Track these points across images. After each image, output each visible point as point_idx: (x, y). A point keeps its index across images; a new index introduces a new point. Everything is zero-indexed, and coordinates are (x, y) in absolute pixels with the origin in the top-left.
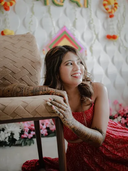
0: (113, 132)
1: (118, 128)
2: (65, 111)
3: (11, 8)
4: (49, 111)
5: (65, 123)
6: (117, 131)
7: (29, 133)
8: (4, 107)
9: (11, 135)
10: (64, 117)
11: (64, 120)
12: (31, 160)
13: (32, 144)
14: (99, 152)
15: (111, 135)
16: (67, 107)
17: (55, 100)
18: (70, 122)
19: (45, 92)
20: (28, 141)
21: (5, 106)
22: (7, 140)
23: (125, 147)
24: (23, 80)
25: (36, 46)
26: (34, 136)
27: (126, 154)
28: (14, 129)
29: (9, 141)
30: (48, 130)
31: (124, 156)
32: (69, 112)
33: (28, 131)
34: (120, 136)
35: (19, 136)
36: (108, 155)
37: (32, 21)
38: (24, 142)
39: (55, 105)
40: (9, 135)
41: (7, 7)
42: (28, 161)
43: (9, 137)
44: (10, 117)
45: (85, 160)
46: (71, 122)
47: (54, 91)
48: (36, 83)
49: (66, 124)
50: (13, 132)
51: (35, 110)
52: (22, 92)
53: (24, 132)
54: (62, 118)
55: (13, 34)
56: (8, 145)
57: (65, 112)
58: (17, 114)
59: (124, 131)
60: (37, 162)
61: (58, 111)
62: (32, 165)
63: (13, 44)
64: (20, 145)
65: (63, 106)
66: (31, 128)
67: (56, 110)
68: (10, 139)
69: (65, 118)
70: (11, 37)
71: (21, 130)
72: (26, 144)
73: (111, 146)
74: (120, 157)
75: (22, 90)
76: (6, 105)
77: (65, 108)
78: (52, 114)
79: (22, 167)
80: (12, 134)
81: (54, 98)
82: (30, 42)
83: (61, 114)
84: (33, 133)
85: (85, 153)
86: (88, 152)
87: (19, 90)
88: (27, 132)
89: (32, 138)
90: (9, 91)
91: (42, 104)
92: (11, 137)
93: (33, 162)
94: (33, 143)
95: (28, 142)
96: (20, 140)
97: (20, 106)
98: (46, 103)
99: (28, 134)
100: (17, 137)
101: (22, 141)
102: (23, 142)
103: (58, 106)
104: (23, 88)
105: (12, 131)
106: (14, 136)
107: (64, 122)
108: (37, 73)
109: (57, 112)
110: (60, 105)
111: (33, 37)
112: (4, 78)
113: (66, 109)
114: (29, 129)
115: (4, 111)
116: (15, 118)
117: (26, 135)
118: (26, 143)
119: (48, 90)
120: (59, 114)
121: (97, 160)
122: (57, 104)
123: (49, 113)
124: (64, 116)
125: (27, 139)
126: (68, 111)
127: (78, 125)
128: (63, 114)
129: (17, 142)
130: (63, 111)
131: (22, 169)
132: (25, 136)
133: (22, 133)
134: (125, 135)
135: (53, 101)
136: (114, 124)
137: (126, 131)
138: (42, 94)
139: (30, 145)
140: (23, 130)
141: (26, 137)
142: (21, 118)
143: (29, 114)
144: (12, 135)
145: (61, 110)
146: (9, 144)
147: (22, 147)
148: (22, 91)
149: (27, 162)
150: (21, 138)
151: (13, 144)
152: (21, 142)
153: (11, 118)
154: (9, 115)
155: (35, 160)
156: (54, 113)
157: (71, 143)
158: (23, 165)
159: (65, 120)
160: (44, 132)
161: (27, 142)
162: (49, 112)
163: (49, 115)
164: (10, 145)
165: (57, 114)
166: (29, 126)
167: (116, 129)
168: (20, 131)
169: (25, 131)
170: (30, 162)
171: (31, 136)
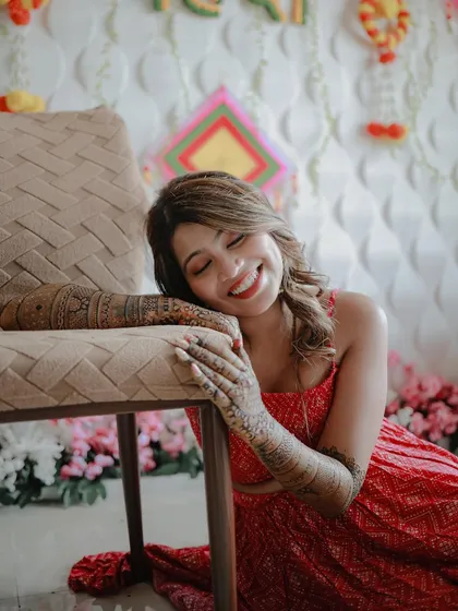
0: (391, 458)
1: (408, 445)
2: (235, 382)
3: (34, 14)
4: (182, 381)
5: (234, 423)
6: (403, 454)
7: (90, 460)
8: (30, 362)
9: (24, 468)
10: (233, 403)
11: (230, 413)
12: (99, 556)
13: (99, 498)
14: (344, 525)
15: (383, 467)
16: (242, 370)
17: (205, 342)
18: (253, 422)
19: (167, 313)
20: (83, 488)
21: (32, 358)
22: (11, 484)
23: (434, 506)
24: (83, 273)
25: (127, 154)
26: (108, 473)
27: (437, 530)
28: (39, 443)
29: (18, 487)
30: (156, 452)
31: (430, 536)
32: (249, 386)
33: (85, 454)
34: (416, 471)
35: (55, 471)
36: (374, 535)
37: (107, 64)
38: (72, 493)
39: (203, 360)
40: (20, 464)
41: (20, 13)
42: (91, 557)
43: (19, 473)
44: (51, 398)
45: (296, 549)
46: (256, 420)
47: (196, 313)
48: (130, 282)
49: (237, 428)
50: (31, 458)
51: (135, 375)
52: (85, 312)
53: (72, 455)
54: (224, 408)
55: (41, 108)
56: (15, 502)
57: (236, 386)
58: (74, 389)
59: (427, 454)
60: (123, 560)
61: (211, 384)
62: (105, 569)
63: (49, 145)
64: (57, 502)
65: (229, 366)
66: (97, 444)
67: (206, 380)
68: (22, 481)
69: (234, 408)
70: (40, 119)
71: (62, 448)
72: (77, 499)
73: (384, 503)
74: (418, 541)
75: (87, 306)
76: (37, 357)
77: (237, 372)
78: (191, 390)
79: (70, 578)
80: (30, 463)
81: (201, 335)
82: (107, 140)
83: (221, 394)
84: (102, 460)
85: (296, 527)
86: (307, 524)
87: (74, 304)
88: (80, 455)
89: (97, 479)
90: (39, 308)
91: (160, 356)
92: (25, 474)
93: (108, 561)
94: (104, 497)
95: (85, 493)
96: (56, 484)
97: (86, 360)
98: (172, 353)
99: (84, 464)
100: (45, 472)
101: (63, 486)
102: (68, 493)
103: (214, 364)
104: (88, 299)
105: (28, 453)
106: (35, 468)
107: (230, 421)
108: (131, 247)
109: (206, 386)
110: (220, 362)
111: (117, 122)
112: (15, 262)
113: (241, 378)
114: (90, 444)
115: (29, 378)
116: (65, 403)
117: (80, 468)
118: (77, 497)
119: (176, 308)
120: (215, 394)
121: (336, 551)
122: (212, 356)
123: (180, 388)
124: (230, 399)
125: (83, 483)
126: (245, 384)
127: (280, 436)
128: (227, 394)
129: (45, 493)
130: (229, 384)
131: (70, 585)
132: (74, 470)
133: (64, 459)
134: (431, 470)
135: (197, 347)
136: (394, 431)
137: (434, 454)
138: (154, 323)
139: (92, 501)
140: (68, 450)
141: (80, 474)
144: (28, 467)
145: (221, 378)
146: (19, 497)
147: (65, 508)
148: (84, 307)
149: (86, 560)
150: (60, 478)
151: (33, 499)
152: (60, 492)
154: (46, 390)
155: (113, 554)
156: (197, 386)
157: (247, 495)
158: (73, 572)
159: (233, 415)
160: (145, 457)
161: (80, 490)
162: (182, 384)
164: (21, 501)
165: (208, 392)
166: (90, 434)
167: (401, 449)
168: (56, 451)
169: (77, 453)
170: (97, 560)
171: (97, 469)
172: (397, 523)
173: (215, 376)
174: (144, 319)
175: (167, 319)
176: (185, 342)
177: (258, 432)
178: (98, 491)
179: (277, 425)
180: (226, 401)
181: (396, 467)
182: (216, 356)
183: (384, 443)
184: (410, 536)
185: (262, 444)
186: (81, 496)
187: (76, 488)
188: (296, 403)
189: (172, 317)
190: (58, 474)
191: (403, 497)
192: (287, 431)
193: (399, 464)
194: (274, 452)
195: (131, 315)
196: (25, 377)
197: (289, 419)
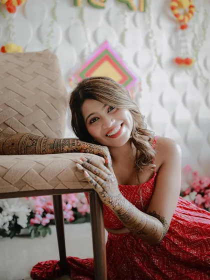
0: (183, 217)
1: (192, 210)
2: (105, 180)
3: (18, 8)
4: (80, 179)
5: (105, 200)
6: (190, 215)
7: (44, 216)
8: (5, 170)
9: (13, 220)
10: (104, 191)
11: (103, 195)
12: (46, 262)
13: (48, 234)
14: (160, 249)
15: (179, 221)
16: (109, 174)
17: (90, 161)
18: (114, 199)
19: (74, 147)
20: (40, 229)
21: (6, 168)
22: (6, 227)
23: (204, 240)
24: (36, 128)
25: (59, 72)
26: (52, 222)
27: (205, 252)
28: (19, 208)
29: (10, 229)
30: (75, 213)
31: (201, 255)
32: (112, 182)
33: (41, 213)
34: (195, 223)
35: (27, 221)
36: (174, 254)
37: (52, 31)
38: (35, 232)
39: (89, 170)
40: (11, 218)
41: (12, 8)
42: (42, 262)
43: (10, 222)
44: (15, 188)
45: (137, 260)
46: (116, 199)
47: (89, 146)
48: (59, 132)
49: (106, 202)
50: (17, 215)
51: (57, 177)
52: (34, 146)
53: (35, 214)
54: (100, 193)
55: (21, 51)
56: (8, 236)
57: (106, 182)
58: (27, 183)
59: (201, 215)
60: (56, 264)
61: (94, 181)
62: (48, 269)
63: (21, 67)
64: (28, 236)
65: (102, 172)
66: (47, 209)
67: (91, 179)
68: (12, 226)
69: (105, 193)
70: (17, 56)
71: (30, 211)
72: (37, 235)
73: (180, 238)
74: (196, 257)
75: (36, 143)
76: (9, 168)
77: (106, 176)
78: (84, 184)
79: (32, 272)
80: (15, 217)
81: (89, 157)
82: (49, 66)
83: (99, 186)
84: (50, 216)
85: (137, 250)
86: (143, 248)
87: (30, 143)
88: (39, 214)
89: (47, 225)
90: (13, 144)
91: (69, 168)
92: (13, 222)
93: (50, 264)
94: (50, 233)
95: (41, 232)
96: (28, 227)
97: (32, 169)
98: (74, 166)
99: (41, 218)
100: (23, 222)
101: (31, 228)
102: (33, 231)
103: (95, 171)
104: (36, 140)
105: (14, 213)
106: (18, 219)
107: (103, 199)
108: (60, 116)
109: (91, 182)
110: (98, 170)
111: (54, 57)
112: (4, 123)
113: (109, 178)
114: (44, 209)
115: (4, 178)
116: (22, 190)
117: (39, 220)
118: (38, 233)
119: (79, 144)
120: (96, 186)
121: (156, 261)
122: (94, 168)
123: (79, 183)
124: (103, 188)
125: (40, 227)
126: (110, 181)
128: (101, 186)
129: (22, 232)
130: (102, 181)
131: (31, 276)
132: (36, 221)
133: (32, 215)
134: (203, 222)
135: (87, 163)
136: (185, 203)
137: (205, 215)
138: (68, 152)
139: (44, 236)
140: (34, 212)
141: (39, 223)
142: (32, 189)
143: (47, 183)
144: (15, 219)
145: (98, 178)
146: (10, 234)
147: (31, 239)
148: (34, 144)
149: (39, 264)
150: (30, 225)
151: (17, 234)
152: (30, 231)
153: (16, 190)
154: (13, 184)
155: (53, 261)
156: (87, 182)
157: (114, 234)
158: (33, 269)
159: (105, 196)
160: (68, 215)
161: (39, 231)
162: (80, 181)
163: (80, 186)
164: (11, 235)
165: (92, 185)
166: (44, 204)
167: (188, 212)
168: (28, 212)
169: (37, 213)
170: (45, 264)
171: (47, 221)
172: (186, 248)
173: (96, 177)
174: (63, 150)
175: (74, 150)
176: (81, 161)
177: (117, 204)
178: (47, 231)
179: (126, 201)
180: (101, 189)
181: (186, 221)
182: (96, 168)
183: (180, 209)
184: (192, 254)
185: (119, 211)
186: (39, 233)
187: (37, 230)
188: (137, 190)
189: (77, 149)
190: (29, 223)
191: (188, 236)
192: (131, 204)
193: (187, 220)
194: (125, 214)
195: (57, 148)
196: (2, 178)
197: (134, 198)
